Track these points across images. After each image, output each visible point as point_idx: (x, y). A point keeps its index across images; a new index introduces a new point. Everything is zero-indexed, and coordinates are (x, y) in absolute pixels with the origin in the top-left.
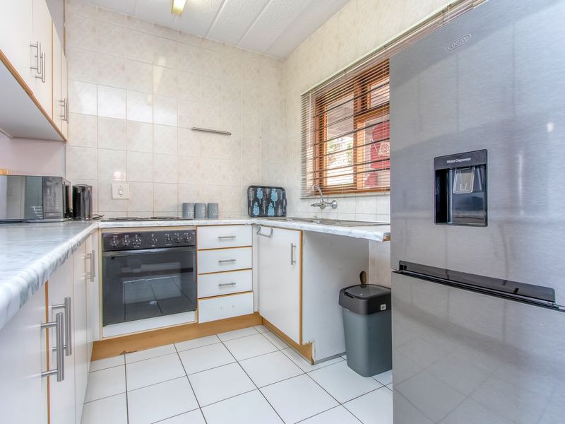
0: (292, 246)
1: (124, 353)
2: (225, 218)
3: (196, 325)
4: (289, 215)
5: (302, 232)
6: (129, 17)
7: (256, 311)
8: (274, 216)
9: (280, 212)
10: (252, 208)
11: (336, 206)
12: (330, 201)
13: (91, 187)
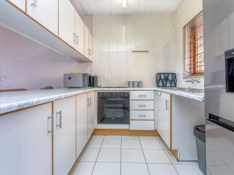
0: (167, 101)
1: (104, 135)
2: (146, 87)
3: (129, 130)
4: (178, 86)
5: (171, 95)
6: (110, 15)
7: (156, 129)
8: (170, 87)
9: (173, 85)
10: (159, 83)
11: (200, 81)
12: (197, 79)
13: (97, 76)
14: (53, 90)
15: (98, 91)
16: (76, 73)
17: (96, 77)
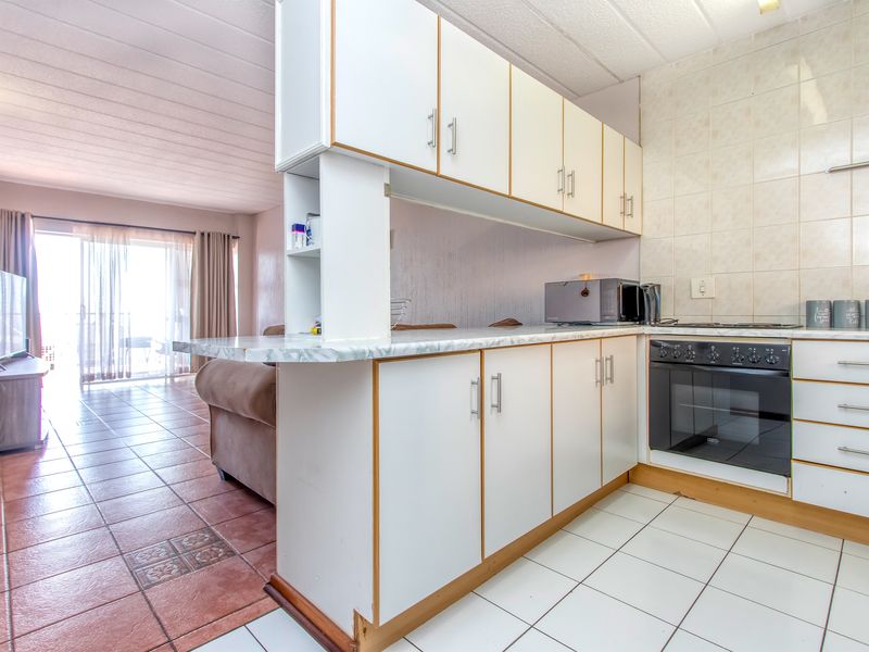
1: (678, 494)
3: (786, 500)
13: (659, 286)
14: (519, 329)
15: (653, 338)
16: (586, 279)
17: (653, 288)
